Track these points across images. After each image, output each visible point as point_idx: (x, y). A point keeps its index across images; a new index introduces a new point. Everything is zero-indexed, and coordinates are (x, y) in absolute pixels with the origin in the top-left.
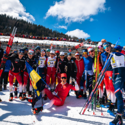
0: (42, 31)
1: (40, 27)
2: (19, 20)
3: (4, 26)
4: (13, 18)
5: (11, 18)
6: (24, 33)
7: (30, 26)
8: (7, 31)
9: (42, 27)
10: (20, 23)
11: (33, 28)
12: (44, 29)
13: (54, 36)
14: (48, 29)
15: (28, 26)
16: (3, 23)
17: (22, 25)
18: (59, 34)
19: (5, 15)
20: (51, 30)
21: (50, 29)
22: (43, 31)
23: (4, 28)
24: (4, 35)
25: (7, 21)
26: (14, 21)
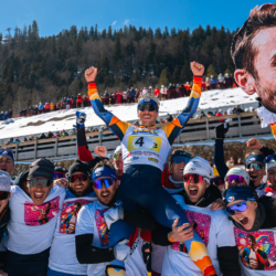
1: (202, 35)
2: (119, 36)
4: (100, 31)
5: (94, 34)
6: (139, 79)
7: (159, 43)
10: (124, 43)
11: (171, 49)
15: (154, 46)
16: (67, 61)
17: (131, 49)
19: (74, 29)
22: (217, 50)
23: (71, 79)
24: (55, 109)
25: (79, 50)
26: (102, 44)
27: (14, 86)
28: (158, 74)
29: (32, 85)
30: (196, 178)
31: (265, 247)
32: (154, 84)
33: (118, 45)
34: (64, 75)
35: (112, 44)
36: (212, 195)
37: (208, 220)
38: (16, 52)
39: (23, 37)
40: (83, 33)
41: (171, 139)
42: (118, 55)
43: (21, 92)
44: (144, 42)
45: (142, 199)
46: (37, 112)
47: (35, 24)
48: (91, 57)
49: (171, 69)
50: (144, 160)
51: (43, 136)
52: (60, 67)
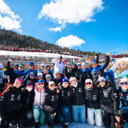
0: (31, 41)
1: (30, 38)
2: (7, 31)
9: (32, 38)
10: (8, 34)
12: (34, 40)
13: (44, 46)
14: (38, 40)
15: (17, 37)
17: (10, 36)
18: (50, 44)
20: (42, 41)
21: (40, 40)
22: (33, 42)
32: (15, 46)
33: (6, 34)
35: (4, 33)
42: (6, 36)
44: (14, 35)
49: (20, 44)
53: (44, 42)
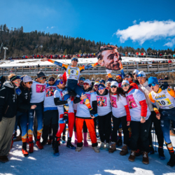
0: (81, 45)
1: (78, 40)
3: (35, 45)
4: (45, 33)
5: (43, 34)
6: (57, 51)
7: (65, 40)
8: (38, 51)
9: (81, 40)
10: (53, 38)
11: (69, 43)
15: (63, 41)
17: (55, 41)
19: (36, 32)
20: (94, 42)
22: (82, 45)
23: (34, 48)
25: (38, 39)
26: (45, 38)
27: (13, 48)
28: (64, 50)
29: (20, 49)
30: (87, 84)
31: (104, 100)
32: (62, 53)
33: (51, 39)
34: (32, 47)
35: (49, 38)
36: (90, 89)
37: (90, 95)
38: (14, 36)
39: (17, 31)
40: (39, 33)
41: (81, 71)
42: (51, 43)
43: (16, 51)
45: (73, 88)
46: (23, 58)
47: (22, 28)
48: (42, 42)
49: (68, 50)
50: (73, 78)
51: (26, 67)
52: (30, 44)
53: (97, 43)
